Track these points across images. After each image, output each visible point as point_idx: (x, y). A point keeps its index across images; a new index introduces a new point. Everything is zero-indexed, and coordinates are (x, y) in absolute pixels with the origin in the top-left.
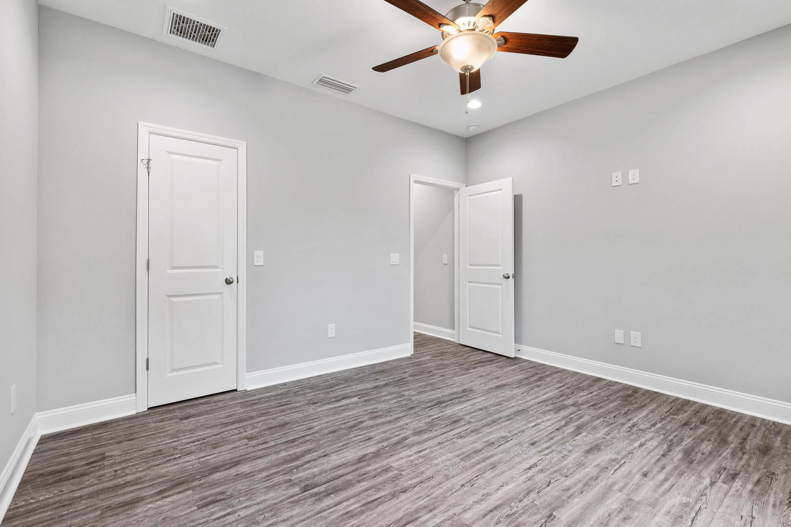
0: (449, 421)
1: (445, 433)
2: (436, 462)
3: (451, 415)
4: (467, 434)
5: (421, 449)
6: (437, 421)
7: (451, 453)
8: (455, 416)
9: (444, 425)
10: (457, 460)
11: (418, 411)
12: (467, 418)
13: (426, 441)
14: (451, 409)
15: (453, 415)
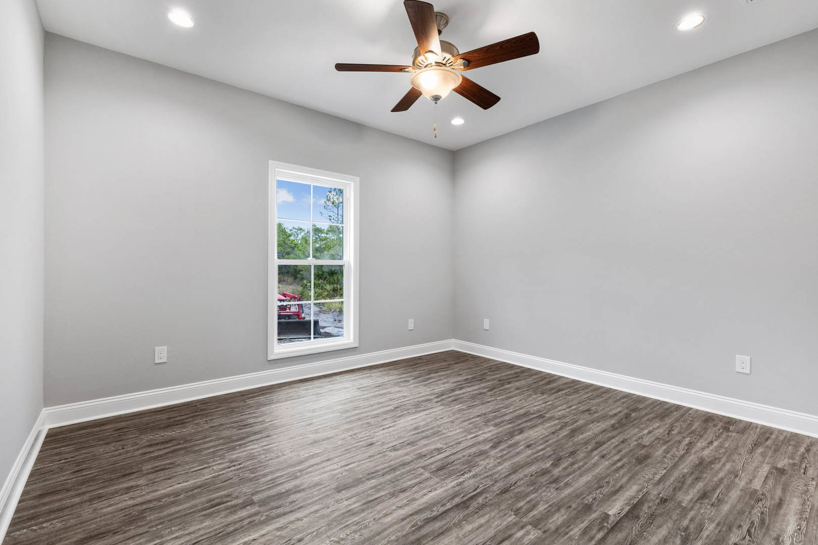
0: (451, 469)
1: (455, 453)
2: (461, 430)
3: (446, 478)
4: (431, 452)
5: (475, 438)
6: (465, 469)
7: (449, 436)
8: (442, 477)
9: (455, 463)
10: (444, 431)
11: (493, 485)
12: (427, 475)
13: (472, 445)
14: (446, 491)
15: (444, 480)
